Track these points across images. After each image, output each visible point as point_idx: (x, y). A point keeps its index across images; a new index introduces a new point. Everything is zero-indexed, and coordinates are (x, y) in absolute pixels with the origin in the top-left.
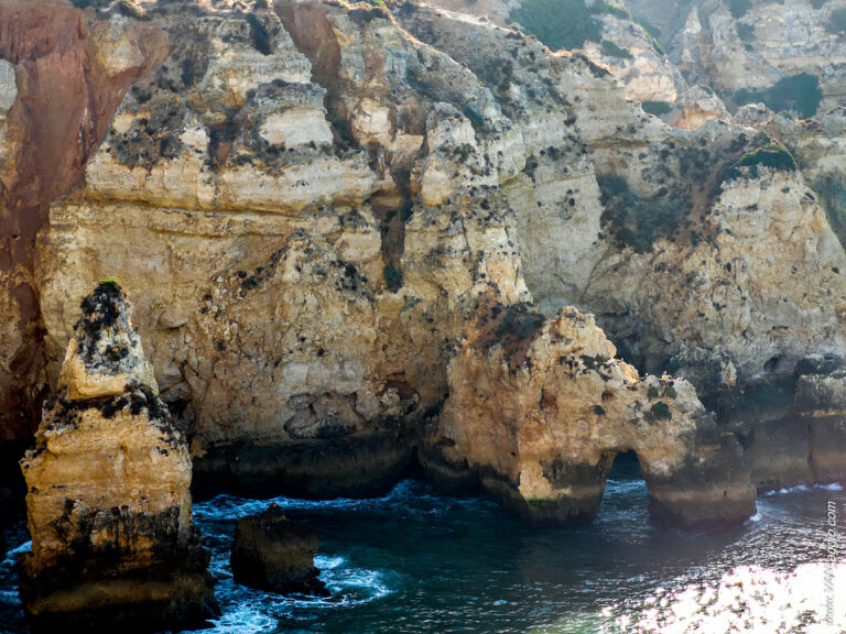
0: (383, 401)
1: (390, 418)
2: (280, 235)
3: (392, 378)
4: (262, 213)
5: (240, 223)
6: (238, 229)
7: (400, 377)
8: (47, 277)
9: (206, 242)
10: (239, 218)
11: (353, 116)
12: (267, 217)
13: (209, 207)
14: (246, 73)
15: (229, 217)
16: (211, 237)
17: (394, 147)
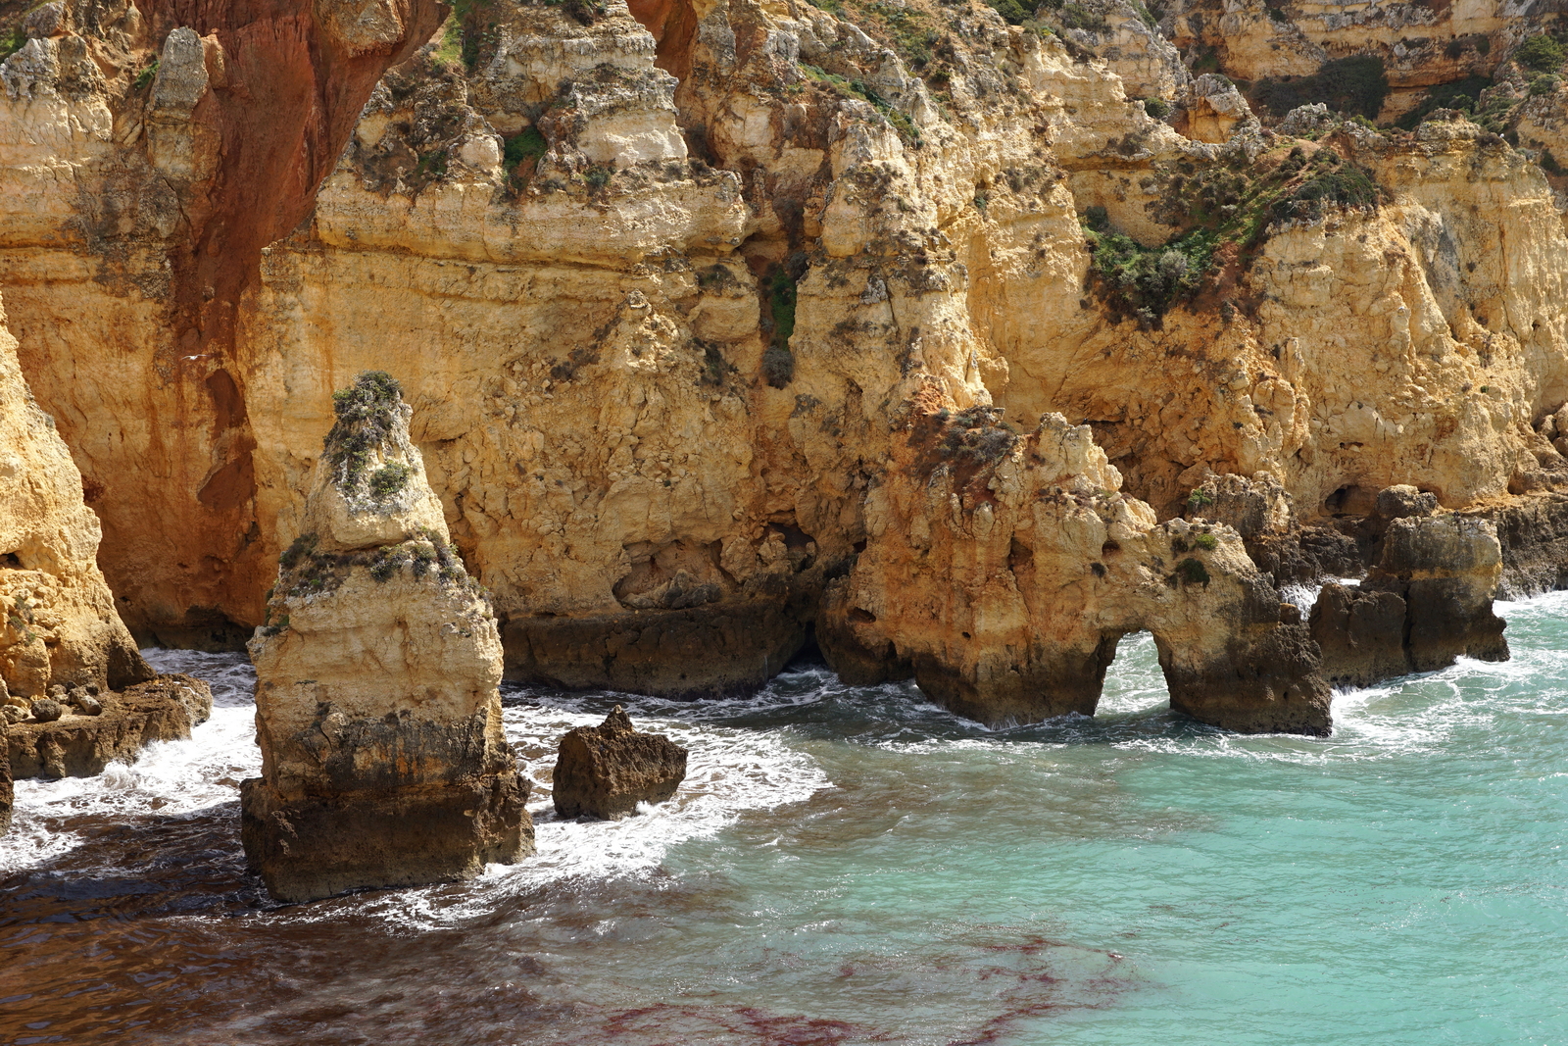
0: (762, 552)
1: (773, 578)
2: (607, 299)
3: (776, 518)
4: (580, 266)
5: (547, 282)
6: (544, 291)
7: (789, 516)
8: (257, 361)
9: (498, 311)
10: (545, 274)
11: (716, 120)
12: (588, 272)
13: (501, 257)
14: (557, 53)
15: (531, 272)
16: (504, 303)
17: (778, 167)
